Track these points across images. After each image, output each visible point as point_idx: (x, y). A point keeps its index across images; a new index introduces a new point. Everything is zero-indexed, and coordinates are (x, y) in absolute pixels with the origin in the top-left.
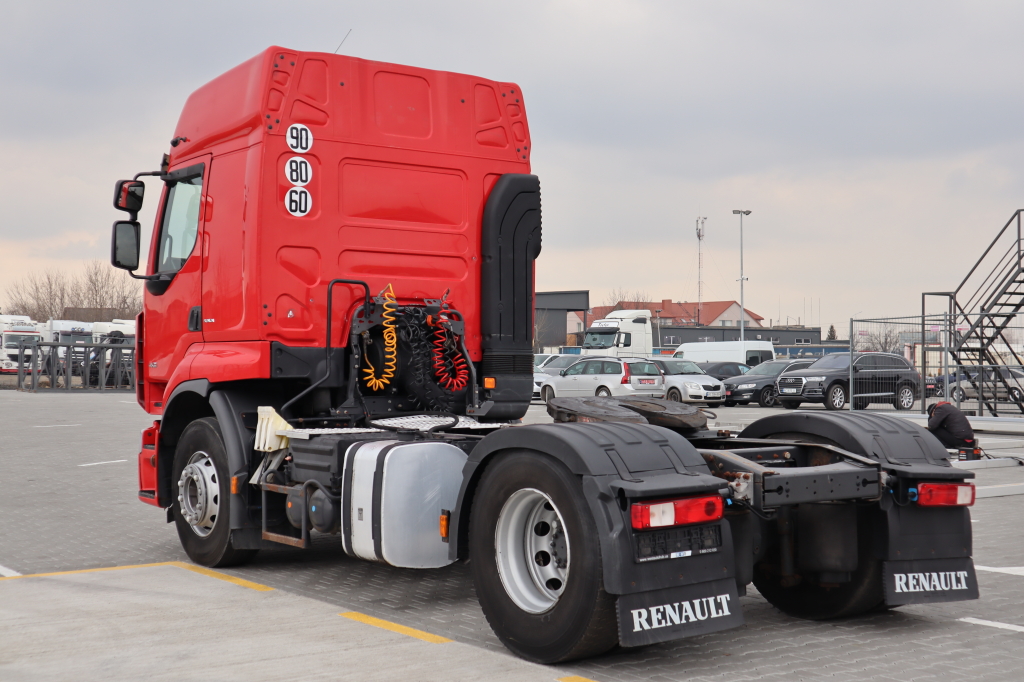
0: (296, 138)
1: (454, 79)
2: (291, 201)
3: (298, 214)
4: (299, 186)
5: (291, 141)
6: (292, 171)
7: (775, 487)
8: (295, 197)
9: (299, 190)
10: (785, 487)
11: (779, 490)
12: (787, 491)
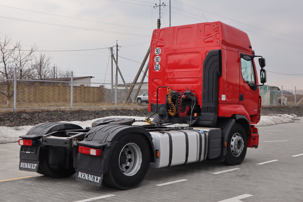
0: (157, 51)
1: (198, 25)
2: (156, 67)
3: (157, 70)
4: (157, 63)
5: (156, 52)
6: (156, 60)
7: (45, 140)
8: (156, 66)
9: (157, 64)
10: (47, 141)
11: (45, 141)
12: (47, 142)
